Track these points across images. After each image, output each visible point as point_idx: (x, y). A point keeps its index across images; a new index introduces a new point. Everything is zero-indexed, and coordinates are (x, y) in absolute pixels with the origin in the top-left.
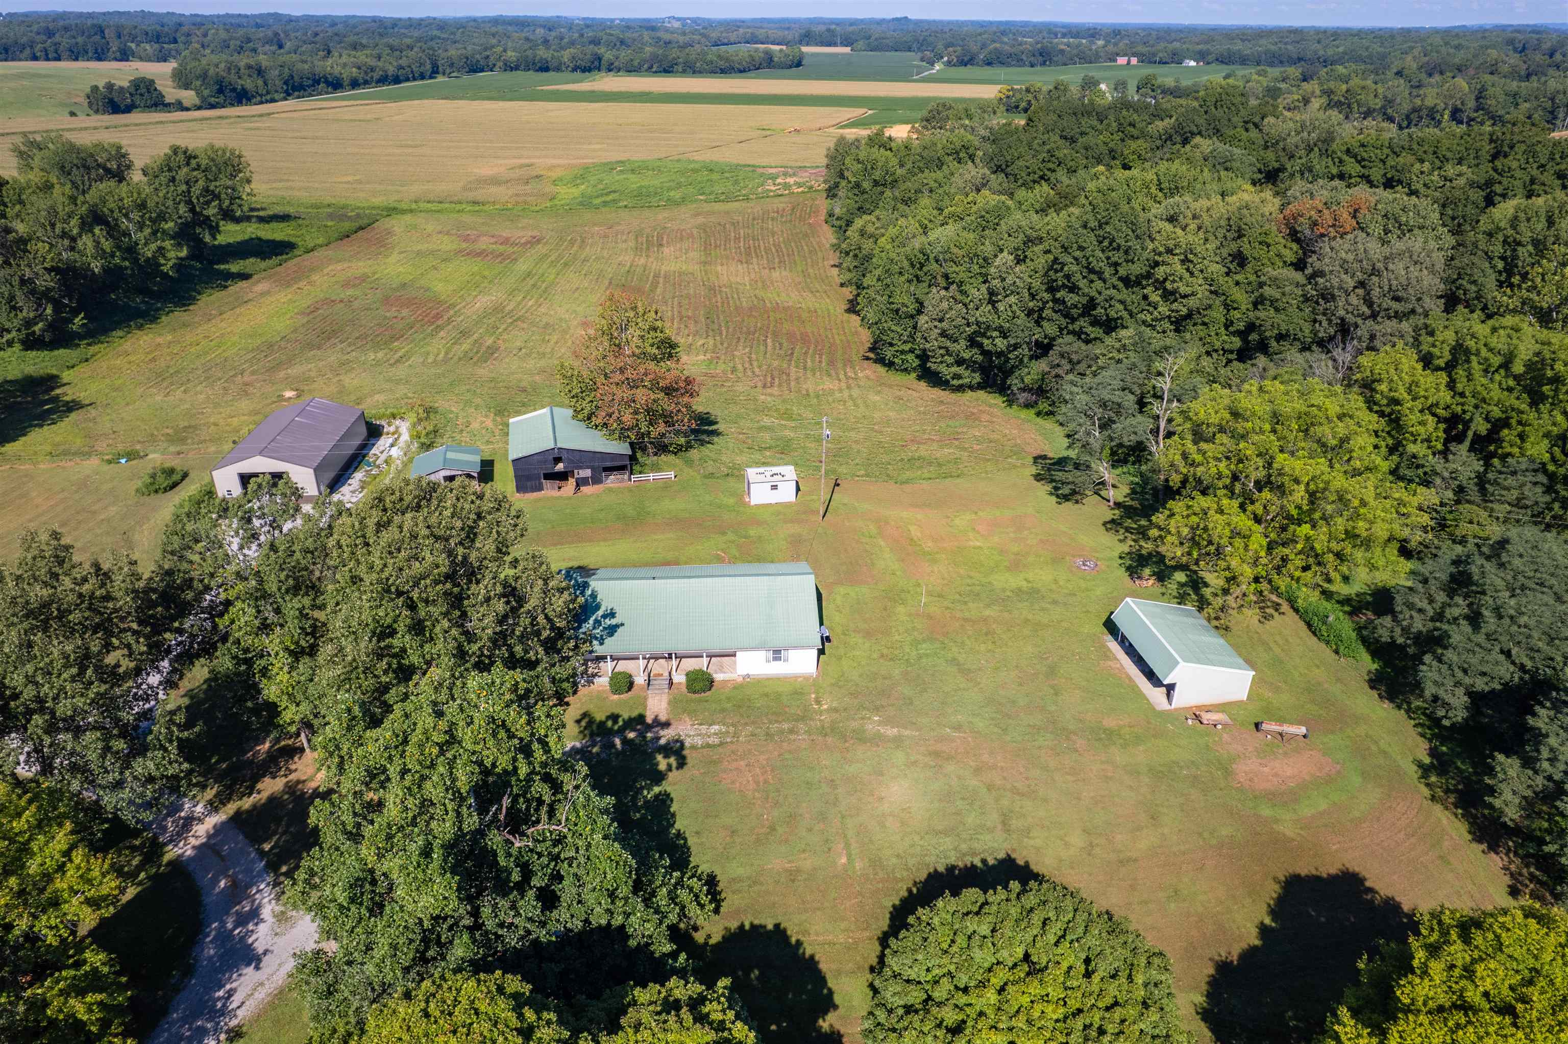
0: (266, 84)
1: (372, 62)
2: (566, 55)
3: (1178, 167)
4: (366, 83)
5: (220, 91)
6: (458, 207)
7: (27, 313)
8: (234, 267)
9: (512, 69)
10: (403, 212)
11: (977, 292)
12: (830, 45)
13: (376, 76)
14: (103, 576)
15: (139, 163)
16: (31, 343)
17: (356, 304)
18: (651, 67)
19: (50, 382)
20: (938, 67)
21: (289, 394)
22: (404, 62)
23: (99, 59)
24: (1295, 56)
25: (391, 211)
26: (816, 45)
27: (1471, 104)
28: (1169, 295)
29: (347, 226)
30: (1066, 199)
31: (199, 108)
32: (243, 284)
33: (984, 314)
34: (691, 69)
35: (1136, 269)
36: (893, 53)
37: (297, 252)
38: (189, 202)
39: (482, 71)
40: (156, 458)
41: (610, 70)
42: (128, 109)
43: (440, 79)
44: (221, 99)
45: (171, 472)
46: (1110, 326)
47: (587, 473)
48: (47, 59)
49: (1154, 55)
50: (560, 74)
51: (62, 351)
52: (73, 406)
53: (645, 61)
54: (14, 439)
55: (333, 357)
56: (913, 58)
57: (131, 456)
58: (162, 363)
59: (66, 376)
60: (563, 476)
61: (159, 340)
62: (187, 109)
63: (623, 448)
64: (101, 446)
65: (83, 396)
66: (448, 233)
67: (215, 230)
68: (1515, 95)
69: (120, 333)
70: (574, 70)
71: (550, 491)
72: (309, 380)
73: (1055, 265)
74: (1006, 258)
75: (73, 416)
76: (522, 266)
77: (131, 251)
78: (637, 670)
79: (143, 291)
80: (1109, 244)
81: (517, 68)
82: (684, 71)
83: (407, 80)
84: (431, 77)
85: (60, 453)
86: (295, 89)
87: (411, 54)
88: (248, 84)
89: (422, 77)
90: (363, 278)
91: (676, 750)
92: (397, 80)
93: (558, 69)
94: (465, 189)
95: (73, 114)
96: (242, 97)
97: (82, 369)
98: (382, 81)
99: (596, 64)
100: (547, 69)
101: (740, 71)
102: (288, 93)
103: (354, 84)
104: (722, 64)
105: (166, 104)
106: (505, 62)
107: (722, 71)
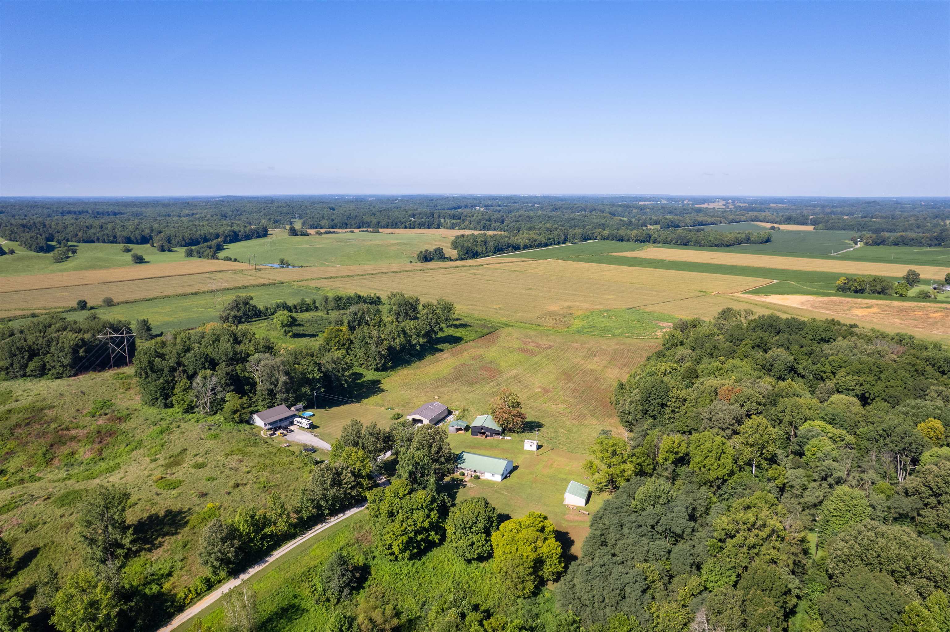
0: (486, 248)
1: (536, 237)
4: (531, 247)
5: (467, 253)
6: (531, 326)
7: (378, 361)
8: (439, 347)
9: (605, 239)
10: (509, 326)
13: (536, 243)
14: (380, 430)
15: (422, 303)
16: (377, 370)
17: (472, 367)
19: (378, 382)
20: (859, 245)
21: (436, 397)
22: (551, 236)
23: (429, 228)
25: (506, 325)
28: (673, 411)
29: (486, 331)
31: (457, 260)
32: (440, 354)
35: (662, 401)
37: (462, 342)
38: (430, 325)
39: (590, 239)
40: (397, 410)
41: (654, 243)
42: (431, 260)
43: (568, 244)
44: (466, 256)
45: (399, 415)
47: (489, 434)
50: (628, 243)
51: (383, 373)
52: (382, 391)
54: (367, 398)
55: (454, 386)
57: (392, 409)
58: (408, 380)
59: (383, 381)
60: (484, 433)
61: (409, 372)
62: (452, 260)
63: (500, 429)
64: (386, 404)
65: (386, 388)
66: (520, 339)
67: (436, 333)
69: (399, 368)
70: (636, 241)
71: (479, 436)
72: (444, 394)
75: (382, 394)
76: (536, 359)
77: (410, 341)
78: (466, 472)
79: (410, 354)
80: (654, 392)
81: (607, 239)
82: (695, 245)
83: (551, 245)
84: (564, 243)
85: (376, 405)
86: (498, 250)
87: (556, 232)
88: (479, 249)
89: (559, 243)
90: (479, 356)
91: (464, 486)
92: (546, 245)
93: (628, 240)
94: (538, 318)
95: (411, 262)
96: (475, 255)
97: (387, 379)
98: (539, 246)
99: (648, 239)
100: (622, 240)
101: (727, 246)
102: (495, 252)
103: (526, 247)
104: (716, 242)
105: (445, 258)
106: (602, 236)
107: (716, 246)
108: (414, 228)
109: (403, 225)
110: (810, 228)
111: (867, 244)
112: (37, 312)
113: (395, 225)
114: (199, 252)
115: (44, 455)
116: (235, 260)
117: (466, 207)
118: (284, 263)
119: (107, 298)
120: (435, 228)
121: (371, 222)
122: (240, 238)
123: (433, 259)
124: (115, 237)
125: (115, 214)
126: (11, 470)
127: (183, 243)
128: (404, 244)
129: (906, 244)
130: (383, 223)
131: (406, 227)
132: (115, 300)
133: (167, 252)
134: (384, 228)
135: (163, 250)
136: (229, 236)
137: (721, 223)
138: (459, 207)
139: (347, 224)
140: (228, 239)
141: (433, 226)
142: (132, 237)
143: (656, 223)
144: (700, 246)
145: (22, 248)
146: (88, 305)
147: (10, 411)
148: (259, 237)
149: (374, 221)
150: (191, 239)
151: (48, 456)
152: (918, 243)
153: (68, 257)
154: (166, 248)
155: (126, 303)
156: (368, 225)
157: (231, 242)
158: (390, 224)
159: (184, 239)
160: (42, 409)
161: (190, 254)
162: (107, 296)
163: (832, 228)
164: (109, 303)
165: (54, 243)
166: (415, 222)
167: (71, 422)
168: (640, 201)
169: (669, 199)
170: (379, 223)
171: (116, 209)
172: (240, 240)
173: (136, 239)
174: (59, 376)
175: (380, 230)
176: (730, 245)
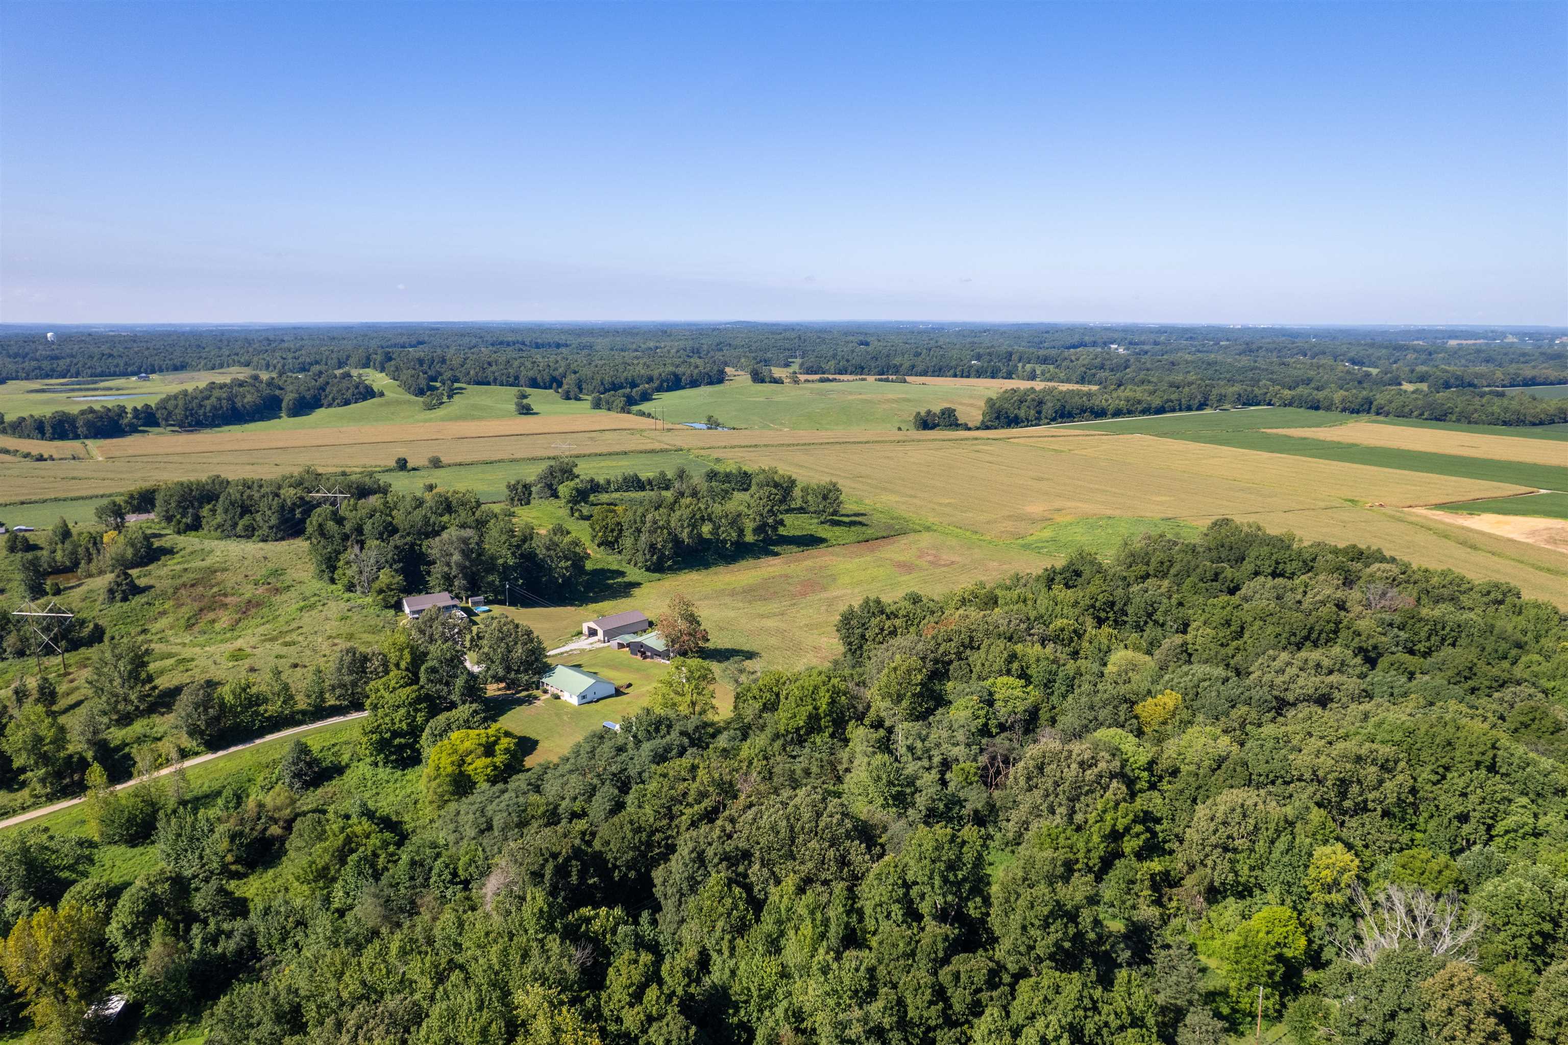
1: (1143, 397)
2: (1338, 396)
4: (1130, 412)
5: (998, 418)
6: (963, 533)
7: (648, 557)
8: (777, 549)
9: (1285, 405)
10: (930, 531)
16: (654, 570)
17: (790, 580)
18: (1422, 414)
19: (635, 585)
23: (993, 377)
25: (927, 528)
29: (881, 534)
31: (978, 429)
32: (771, 558)
37: (821, 546)
39: (1258, 404)
41: (1378, 414)
42: (934, 427)
43: (1208, 411)
44: (996, 424)
50: (1329, 414)
51: (656, 574)
59: (644, 585)
62: (969, 429)
66: (921, 550)
69: (686, 571)
70: (1344, 410)
81: (1290, 405)
82: (1458, 421)
83: (1173, 410)
84: (1199, 409)
86: (1062, 416)
88: (1022, 414)
89: (1189, 409)
90: (823, 567)
92: (1161, 410)
93: (1328, 409)
94: (989, 522)
95: (900, 429)
96: (1013, 421)
97: (653, 583)
98: (1144, 412)
99: (1366, 407)
100: (1317, 408)
101: (1534, 424)
102: (1054, 420)
103: (1118, 413)
105: (957, 425)
106: (1281, 398)
107: (1505, 423)
108: (968, 377)
109: (952, 372)
112: (348, 470)
113: (939, 372)
114: (608, 403)
115: (189, 619)
116: (649, 415)
117: (1094, 344)
118: (713, 424)
119: (434, 457)
120: (1003, 378)
121: (901, 365)
122: (683, 384)
123: (938, 425)
124: (517, 378)
125: (558, 346)
126: (153, 631)
127: (602, 389)
128: (909, 400)
130: (919, 369)
131: (955, 376)
132: (445, 460)
133: (572, 401)
134: (921, 375)
135: (568, 398)
136: (667, 380)
138: (1082, 345)
139: (863, 368)
140: (665, 385)
141: (1000, 374)
142: (539, 379)
143: (1422, 379)
144: (1469, 422)
145: (400, 389)
146: (410, 465)
147: (186, 570)
148: (711, 383)
149: (907, 365)
151: (193, 621)
153: (442, 403)
154: (572, 395)
155: (460, 465)
156: (896, 370)
157: (669, 389)
158: (931, 369)
159: (602, 383)
160: (215, 571)
161: (597, 405)
162: (441, 456)
164: (436, 463)
165: (438, 384)
167: (233, 588)
168: (1450, 337)
169: (1522, 334)
170: (913, 367)
171: (563, 339)
172: (683, 388)
173: (543, 380)
174: (264, 540)
175: (908, 378)
176: (1541, 423)
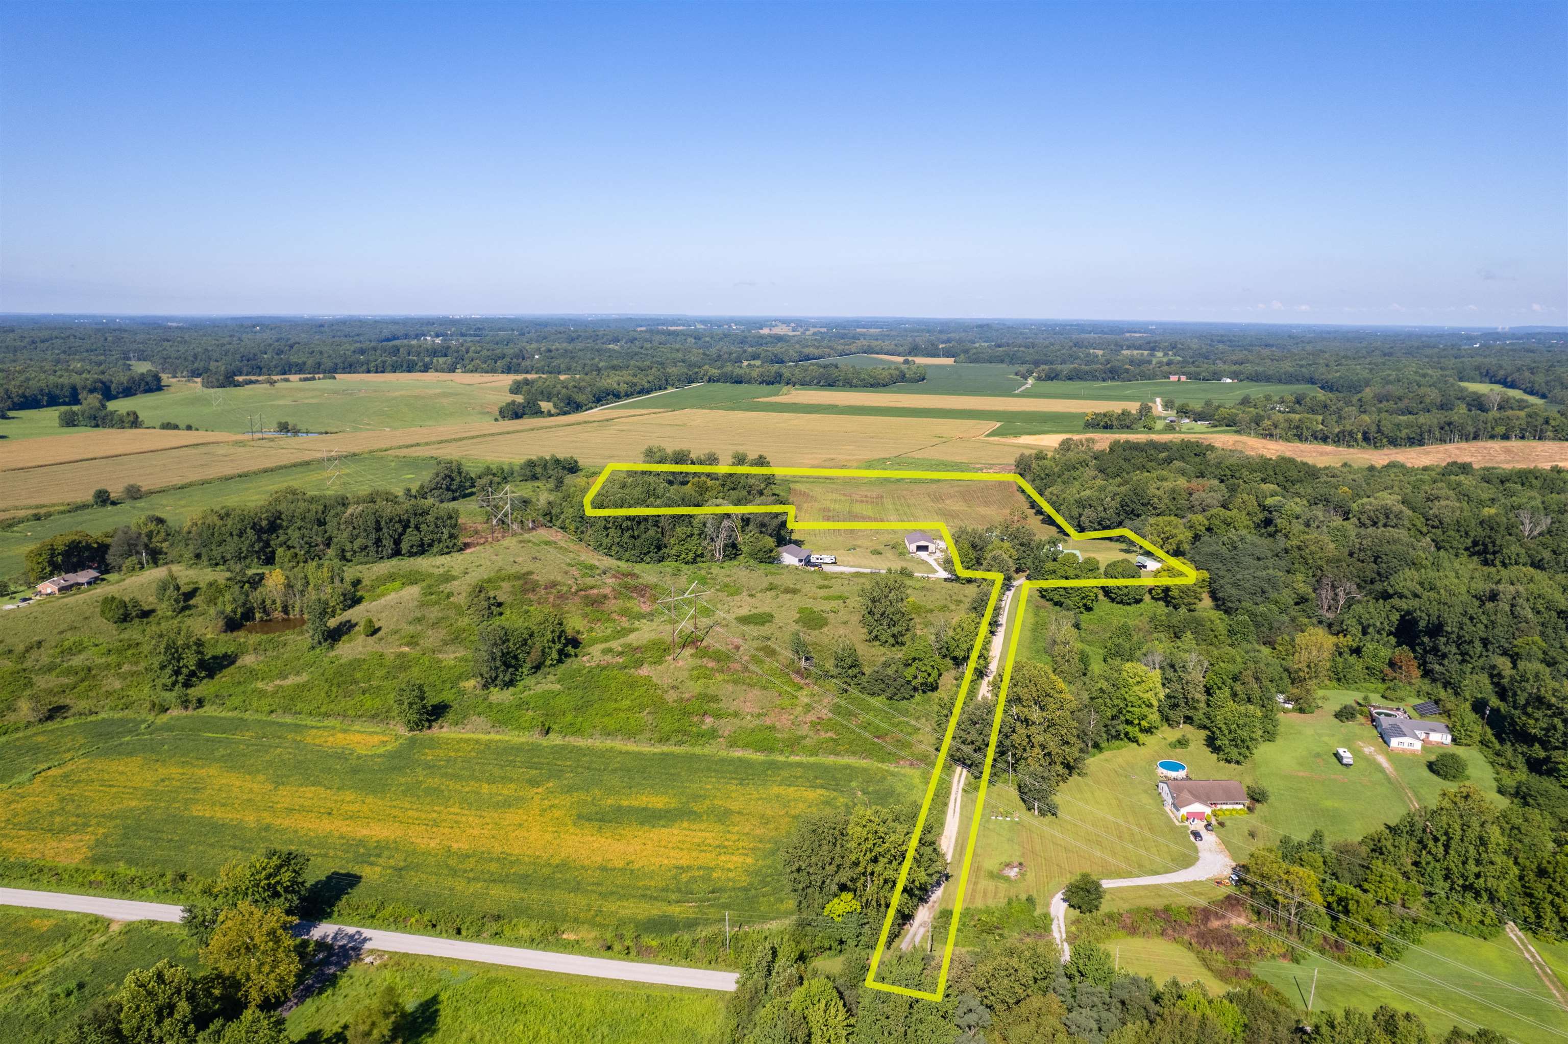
1: (634, 379)
3: (1164, 473)
4: (632, 394)
11: (1100, 509)
12: (934, 356)
13: (638, 389)
18: (819, 382)
20: (1030, 381)
23: (409, 371)
24: (1308, 376)
26: (923, 356)
27: (1374, 428)
28: (1155, 508)
30: (1126, 482)
31: (558, 414)
33: (1103, 514)
34: (849, 384)
35: (1145, 501)
36: (988, 365)
42: (522, 416)
43: (671, 389)
44: (569, 408)
46: (1139, 516)
48: (377, 372)
49: (1199, 374)
53: (814, 378)
56: (1008, 372)
68: (1398, 425)
70: (761, 383)
73: (1123, 500)
74: (1109, 499)
80: (1136, 494)
81: (718, 381)
82: (844, 386)
84: (665, 388)
89: (660, 388)
96: (578, 407)
99: (778, 379)
100: (740, 382)
101: (884, 386)
104: (871, 381)
105: (542, 413)
107: (872, 386)
108: (383, 372)
109: (365, 367)
110: (950, 361)
111: (1039, 379)
113: (350, 368)
114: (93, 418)
116: (189, 428)
118: (288, 430)
119: (132, 486)
120: (420, 371)
121: (304, 363)
123: (524, 414)
129: (1080, 379)
131: (369, 371)
137: (829, 356)
138: (395, 338)
146: (111, 498)
149: (310, 362)
150: (24, 396)
152: (1092, 376)
159: (9, 397)
162: (132, 483)
163: (976, 361)
164: (133, 493)
166: (384, 362)
176: (887, 385)
